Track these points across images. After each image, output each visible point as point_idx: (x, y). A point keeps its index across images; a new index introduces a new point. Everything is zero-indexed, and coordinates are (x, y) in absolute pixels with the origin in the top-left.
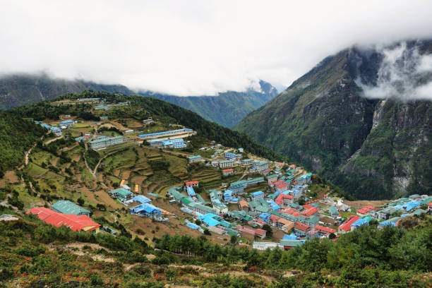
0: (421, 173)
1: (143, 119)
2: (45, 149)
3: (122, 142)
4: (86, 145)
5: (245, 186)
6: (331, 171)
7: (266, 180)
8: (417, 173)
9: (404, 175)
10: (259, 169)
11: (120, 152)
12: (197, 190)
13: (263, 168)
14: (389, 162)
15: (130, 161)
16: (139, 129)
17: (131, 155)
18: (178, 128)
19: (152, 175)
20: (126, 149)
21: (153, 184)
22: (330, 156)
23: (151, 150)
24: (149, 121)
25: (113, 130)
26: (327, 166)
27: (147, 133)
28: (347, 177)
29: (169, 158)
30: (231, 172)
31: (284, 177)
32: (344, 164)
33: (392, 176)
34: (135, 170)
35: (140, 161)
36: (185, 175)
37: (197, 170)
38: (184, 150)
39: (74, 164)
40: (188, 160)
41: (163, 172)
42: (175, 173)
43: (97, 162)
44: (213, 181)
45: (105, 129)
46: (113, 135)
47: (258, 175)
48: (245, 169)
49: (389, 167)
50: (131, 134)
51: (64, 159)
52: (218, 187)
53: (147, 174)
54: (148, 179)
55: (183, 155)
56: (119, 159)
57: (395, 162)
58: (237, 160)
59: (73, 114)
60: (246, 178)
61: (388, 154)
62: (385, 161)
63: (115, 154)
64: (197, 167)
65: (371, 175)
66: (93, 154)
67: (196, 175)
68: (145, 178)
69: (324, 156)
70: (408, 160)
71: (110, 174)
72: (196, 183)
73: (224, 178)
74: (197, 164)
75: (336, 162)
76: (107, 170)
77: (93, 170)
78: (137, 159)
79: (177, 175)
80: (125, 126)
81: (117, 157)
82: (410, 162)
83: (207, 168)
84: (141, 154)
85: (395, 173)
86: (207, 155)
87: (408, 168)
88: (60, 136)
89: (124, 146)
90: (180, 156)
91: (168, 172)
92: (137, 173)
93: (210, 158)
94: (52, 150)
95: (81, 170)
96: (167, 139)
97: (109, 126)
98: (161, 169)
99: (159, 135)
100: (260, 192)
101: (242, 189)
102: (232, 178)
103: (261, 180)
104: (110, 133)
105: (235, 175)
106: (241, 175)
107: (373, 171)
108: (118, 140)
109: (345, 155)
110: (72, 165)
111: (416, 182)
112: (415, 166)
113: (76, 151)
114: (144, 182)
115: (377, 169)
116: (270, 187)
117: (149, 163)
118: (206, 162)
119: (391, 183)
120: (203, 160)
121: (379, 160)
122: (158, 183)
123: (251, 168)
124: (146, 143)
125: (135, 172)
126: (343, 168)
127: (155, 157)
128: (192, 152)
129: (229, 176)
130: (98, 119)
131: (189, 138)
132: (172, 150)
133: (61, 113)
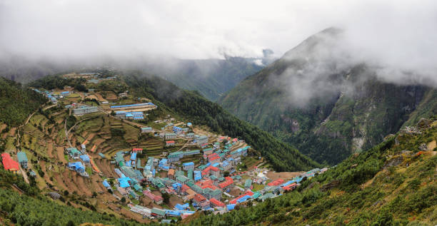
0: (371, 135)
1: (119, 93)
2: (42, 113)
3: (96, 110)
4: (70, 111)
5: (182, 157)
6: (307, 133)
7: (202, 152)
8: (368, 135)
9: (360, 136)
10: (198, 143)
11: (92, 119)
12: (139, 156)
13: (202, 142)
14: (350, 125)
15: (98, 126)
16: (114, 101)
17: (99, 122)
18: (144, 102)
19: (109, 139)
20: (97, 117)
21: (109, 146)
22: (307, 120)
23: (115, 120)
24: (124, 95)
25: (94, 100)
26: (303, 128)
27: (118, 104)
28: (319, 139)
29: (127, 127)
30: (172, 143)
31: (220, 151)
32: (318, 127)
33: (352, 137)
34: (99, 134)
35: (105, 127)
36: (136, 142)
37: (146, 139)
38: (140, 122)
39: (56, 125)
40: (141, 130)
41: (119, 138)
42: (129, 139)
43: (73, 125)
44: (156, 150)
45: (89, 100)
46: (92, 105)
47: (196, 148)
48: (186, 142)
49: (350, 130)
50: (106, 105)
51: (52, 121)
52: (158, 155)
53: (107, 138)
54: (106, 142)
55: (138, 125)
56: (90, 124)
57: (354, 126)
58: (182, 133)
59: (72, 86)
60: (184, 150)
61: (349, 119)
62: (347, 125)
63: (88, 120)
64: (147, 137)
65: (337, 137)
66: (73, 119)
67: (144, 143)
68: (104, 140)
69: (302, 120)
70: (363, 124)
71: (78, 135)
72: (140, 150)
73: (165, 149)
74: (148, 134)
75: (311, 125)
76: (78, 132)
77: (68, 130)
78: (103, 125)
79: (129, 141)
80: (104, 98)
81: (90, 122)
82: (365, 126)
83: (155, 138)
84: (107, 122)
85: (354, 135)
86: (159, 127)
87: (363, 130)
88: (56, 104)
89: (96, 114)
90: (136, 127)
91: (123, 139)
92: (100, 136)
93: (160, 130)
94: (46, 114)
95: (59, 130)
96: (130, 111)
97: (92, 97)
98: (118, 135)
99: (127, 107)
100: (192, 163)
101: (178, 159)
102: (173, 148)
103: (197, 152)
104: (90, 103)
105: (175, 146)
106: (181, 147)
107: (338, 133)
108: (94, 109)
109: (319, 119)
110: (55, 126)
111: (368, 141)
112: (368, 128)
113: (62, 116)
114: (102, 144)
115: (341, 132)
116: (203, 159)
117: (111, 129)
118: (156, 133)
119: (350, 143)
120: (154, 131)
121: (343, 125)
122: (113, 146)
123: (192, 141)
124: (113, 114)
125: (99, 135)
126: (316, 131)
127: (117, 125)
128: (146, 124)
129: (170, 147)
130: (87, 91)
131: (148, 112)
132: (131, 120)
133: (66, 84)
